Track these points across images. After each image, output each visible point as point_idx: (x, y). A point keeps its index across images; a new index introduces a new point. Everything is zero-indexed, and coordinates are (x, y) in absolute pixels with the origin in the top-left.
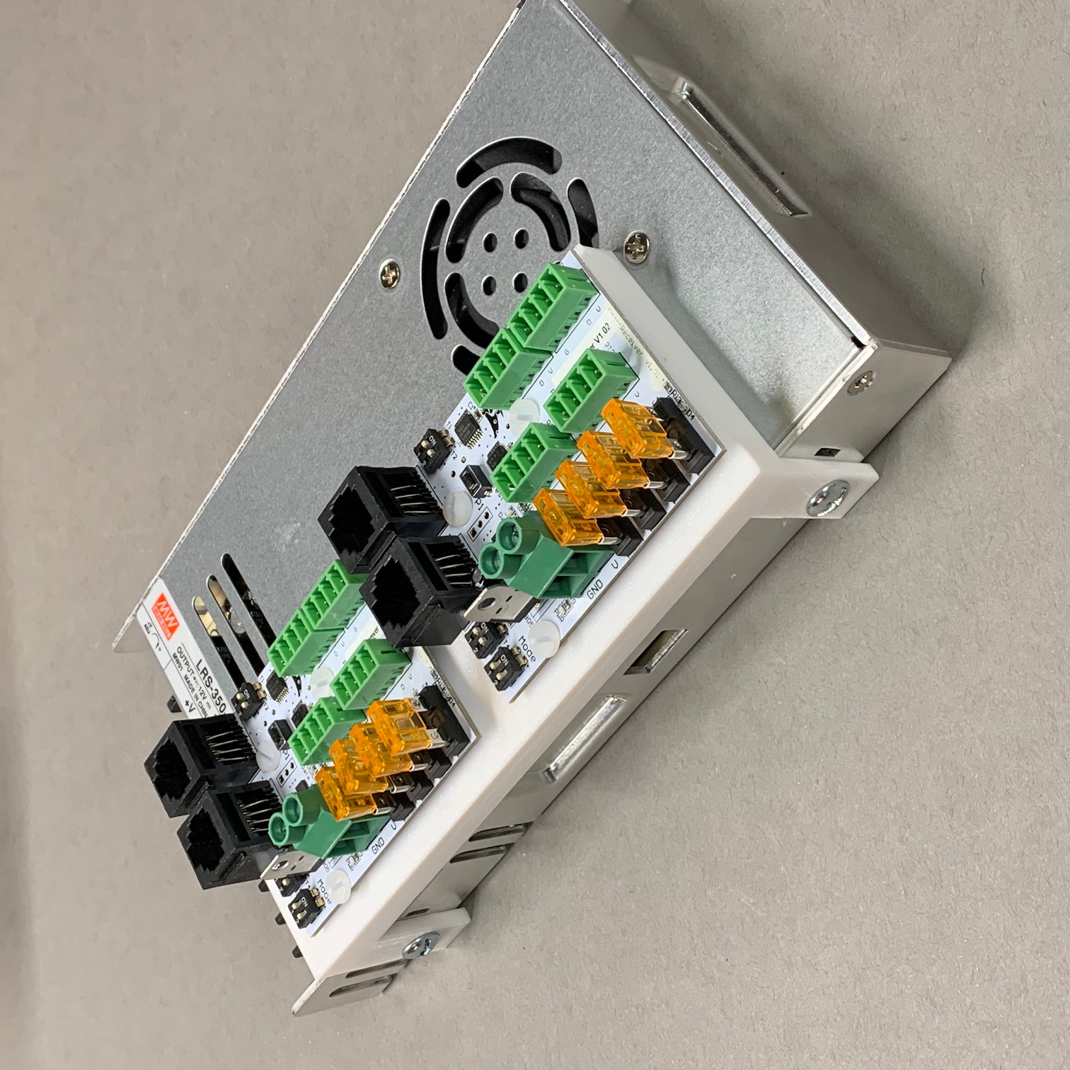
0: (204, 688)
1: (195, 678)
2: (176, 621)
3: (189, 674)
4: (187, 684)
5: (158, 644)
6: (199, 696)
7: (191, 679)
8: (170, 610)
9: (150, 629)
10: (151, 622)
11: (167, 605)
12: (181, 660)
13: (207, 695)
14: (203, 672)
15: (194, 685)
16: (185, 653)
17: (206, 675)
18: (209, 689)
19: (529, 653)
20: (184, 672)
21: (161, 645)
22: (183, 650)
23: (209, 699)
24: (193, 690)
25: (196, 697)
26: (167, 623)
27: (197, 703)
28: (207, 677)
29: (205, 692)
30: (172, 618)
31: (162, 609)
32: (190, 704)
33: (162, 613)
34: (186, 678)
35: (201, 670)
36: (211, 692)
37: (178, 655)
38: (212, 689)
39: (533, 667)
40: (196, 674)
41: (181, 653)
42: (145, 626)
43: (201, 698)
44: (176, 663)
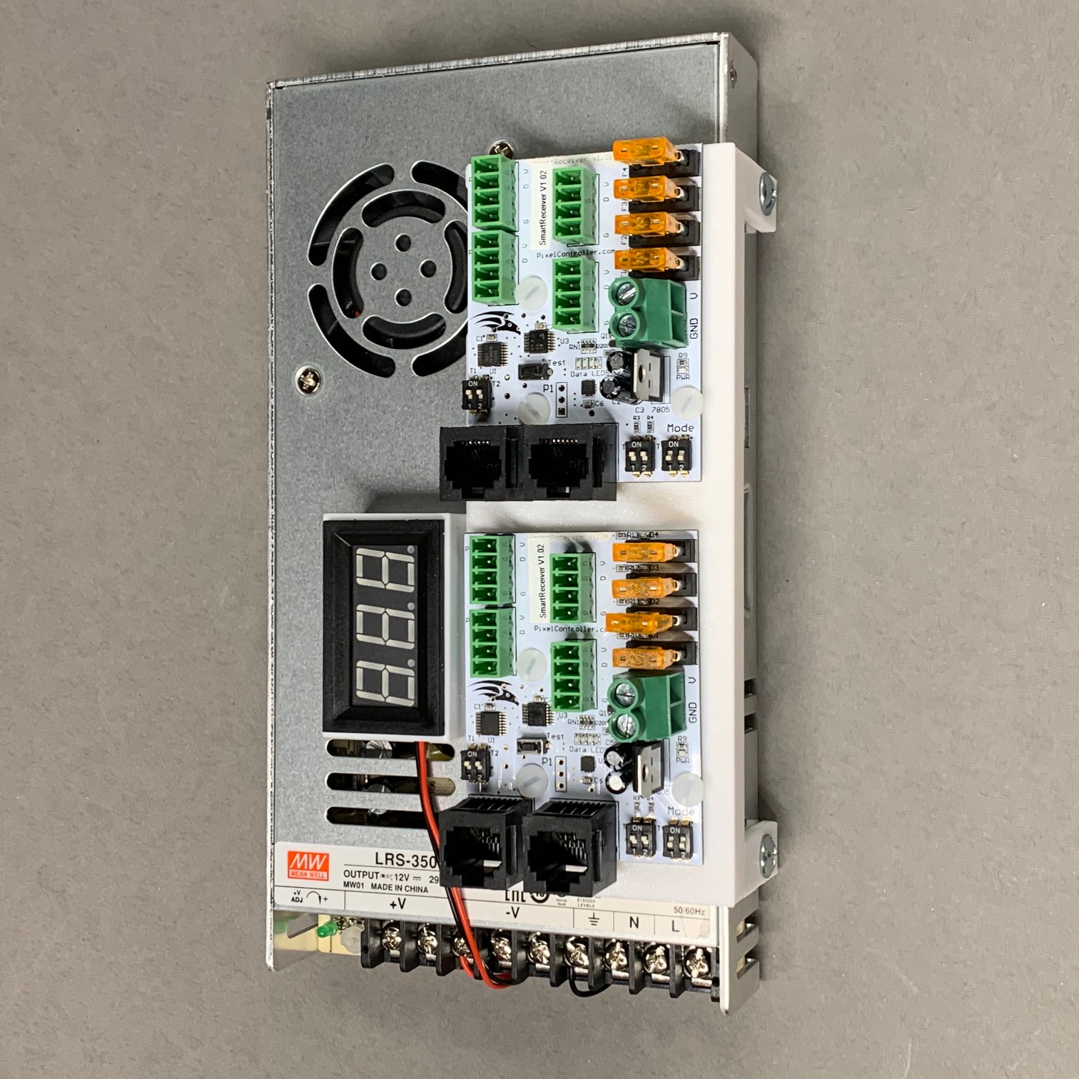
0: (399, 871)
1: (383, 876)
2: (322, 855)
3: (374, 881)
4: (380, 890)
5: (320, 897)
6: (399, 883)
7: (380, 881)
8: (308, 854)
9: (300, 897)
10: (295, 890)
11: (302, 854)
12: (356, 880)
13: (406, 872)
14: (387, 859)
15: (386, 881)
16: (354, 869)
17: (392, 859)
18: (406, 865)
19: (684, 429)
20: (367, 882)
21: (323, 895)
22: (350, 869)
23: (413, 873)
24: (390, 887)
25: (399, 888)
26: (315, 868)
27: (403, 892)
28: (395, 860)
29: (403, 872)
30: (317, 858)
31: (299, 865)
32: (397, 902)
33: (302, 868)
34: (374, 886)
35: (384, 862)
36: (410, 865)
37: (350, 879)
38: (408, 862)
39: (695, 435)
40: (382, 871)
41: (350, 874)
42: (293, 900)
43: (404, 883)
44: (353, 889)
